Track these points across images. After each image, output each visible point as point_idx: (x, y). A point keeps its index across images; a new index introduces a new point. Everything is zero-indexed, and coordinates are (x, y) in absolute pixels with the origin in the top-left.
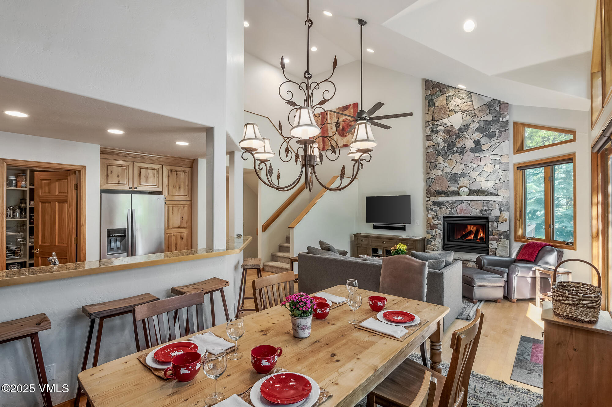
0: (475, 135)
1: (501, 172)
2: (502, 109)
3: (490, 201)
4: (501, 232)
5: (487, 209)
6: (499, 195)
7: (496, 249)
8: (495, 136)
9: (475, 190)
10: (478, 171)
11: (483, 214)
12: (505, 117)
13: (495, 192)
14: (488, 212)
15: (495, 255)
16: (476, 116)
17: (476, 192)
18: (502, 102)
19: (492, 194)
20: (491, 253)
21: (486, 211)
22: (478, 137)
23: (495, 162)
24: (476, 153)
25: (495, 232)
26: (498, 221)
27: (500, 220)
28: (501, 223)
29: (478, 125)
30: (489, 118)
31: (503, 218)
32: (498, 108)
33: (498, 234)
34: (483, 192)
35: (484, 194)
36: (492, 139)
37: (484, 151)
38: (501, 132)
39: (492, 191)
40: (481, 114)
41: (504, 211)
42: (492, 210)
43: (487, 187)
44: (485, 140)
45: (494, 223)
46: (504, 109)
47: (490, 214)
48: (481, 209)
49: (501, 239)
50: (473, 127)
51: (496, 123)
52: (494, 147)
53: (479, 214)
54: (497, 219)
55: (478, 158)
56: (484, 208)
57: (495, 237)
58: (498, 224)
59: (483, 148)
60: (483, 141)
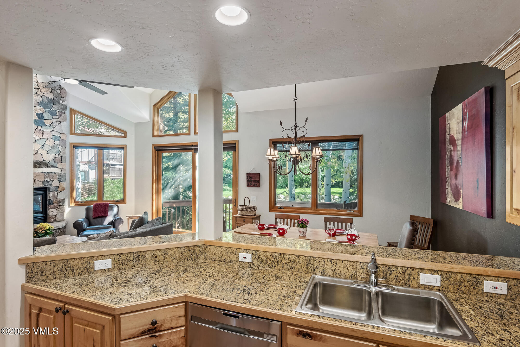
0: (38, 108)
1: (60, 148)
2: (63, 94)
3: (51, 173)
4: (60, 200)
5: (49, 180)
6: (58, 168)
7: (56, 216)
8: (55, 115)
9: (38, 162)
10: (40, 143)
11: (45, 185)
12: (64, 101)
13: (55, 164)
14: (50, 183)
15: (55, 221)
16: (40, 90)
17: (38, 165)
18: (62, 87)
19: (53, 166)
20: (52, 220)
21: (48, 182)
22: (41, 111)
23: (55, 138)
24: (39, 125)
25: (56, 201)
26: (58, 191)
27: (60, 189)
28: (60, 192)
29: (41, 99)
30: (51, 96)
31: (63, 187)
32: (58, 91)
33: (58, 202)
34: (46, 165)
35: (46, 166)
36: (54, 117)
37: (46, 125)
38: (61, 113)
39: (52, 163)
40: (45, 90)
41: (63, 181)
42: (53, 181)
43: (49, 160)
44: (48, 116)
45: (55, 193)
46: (64, 94)
47: (51, 185)
48: (43, 180)
49: (60, 206)
50: (37, 99)
51: (57, 103)
52: (55, 124)
53: (41, 185)
54: (57, 189)
55: (40, 131)
56: (46, 179)
57: (56, 205)
58: (58, 193)
59: (47, 122)
60: (46, 115)
